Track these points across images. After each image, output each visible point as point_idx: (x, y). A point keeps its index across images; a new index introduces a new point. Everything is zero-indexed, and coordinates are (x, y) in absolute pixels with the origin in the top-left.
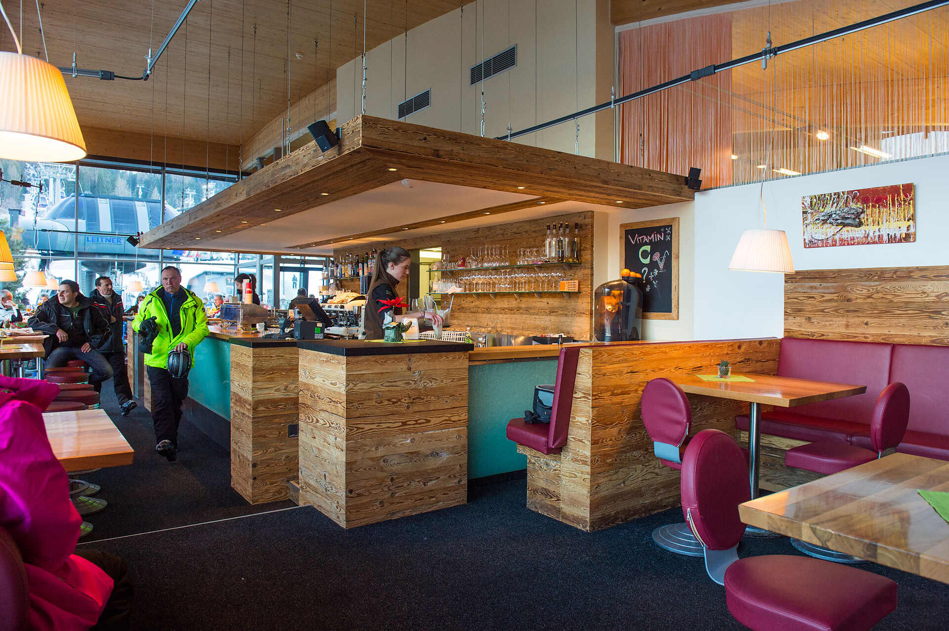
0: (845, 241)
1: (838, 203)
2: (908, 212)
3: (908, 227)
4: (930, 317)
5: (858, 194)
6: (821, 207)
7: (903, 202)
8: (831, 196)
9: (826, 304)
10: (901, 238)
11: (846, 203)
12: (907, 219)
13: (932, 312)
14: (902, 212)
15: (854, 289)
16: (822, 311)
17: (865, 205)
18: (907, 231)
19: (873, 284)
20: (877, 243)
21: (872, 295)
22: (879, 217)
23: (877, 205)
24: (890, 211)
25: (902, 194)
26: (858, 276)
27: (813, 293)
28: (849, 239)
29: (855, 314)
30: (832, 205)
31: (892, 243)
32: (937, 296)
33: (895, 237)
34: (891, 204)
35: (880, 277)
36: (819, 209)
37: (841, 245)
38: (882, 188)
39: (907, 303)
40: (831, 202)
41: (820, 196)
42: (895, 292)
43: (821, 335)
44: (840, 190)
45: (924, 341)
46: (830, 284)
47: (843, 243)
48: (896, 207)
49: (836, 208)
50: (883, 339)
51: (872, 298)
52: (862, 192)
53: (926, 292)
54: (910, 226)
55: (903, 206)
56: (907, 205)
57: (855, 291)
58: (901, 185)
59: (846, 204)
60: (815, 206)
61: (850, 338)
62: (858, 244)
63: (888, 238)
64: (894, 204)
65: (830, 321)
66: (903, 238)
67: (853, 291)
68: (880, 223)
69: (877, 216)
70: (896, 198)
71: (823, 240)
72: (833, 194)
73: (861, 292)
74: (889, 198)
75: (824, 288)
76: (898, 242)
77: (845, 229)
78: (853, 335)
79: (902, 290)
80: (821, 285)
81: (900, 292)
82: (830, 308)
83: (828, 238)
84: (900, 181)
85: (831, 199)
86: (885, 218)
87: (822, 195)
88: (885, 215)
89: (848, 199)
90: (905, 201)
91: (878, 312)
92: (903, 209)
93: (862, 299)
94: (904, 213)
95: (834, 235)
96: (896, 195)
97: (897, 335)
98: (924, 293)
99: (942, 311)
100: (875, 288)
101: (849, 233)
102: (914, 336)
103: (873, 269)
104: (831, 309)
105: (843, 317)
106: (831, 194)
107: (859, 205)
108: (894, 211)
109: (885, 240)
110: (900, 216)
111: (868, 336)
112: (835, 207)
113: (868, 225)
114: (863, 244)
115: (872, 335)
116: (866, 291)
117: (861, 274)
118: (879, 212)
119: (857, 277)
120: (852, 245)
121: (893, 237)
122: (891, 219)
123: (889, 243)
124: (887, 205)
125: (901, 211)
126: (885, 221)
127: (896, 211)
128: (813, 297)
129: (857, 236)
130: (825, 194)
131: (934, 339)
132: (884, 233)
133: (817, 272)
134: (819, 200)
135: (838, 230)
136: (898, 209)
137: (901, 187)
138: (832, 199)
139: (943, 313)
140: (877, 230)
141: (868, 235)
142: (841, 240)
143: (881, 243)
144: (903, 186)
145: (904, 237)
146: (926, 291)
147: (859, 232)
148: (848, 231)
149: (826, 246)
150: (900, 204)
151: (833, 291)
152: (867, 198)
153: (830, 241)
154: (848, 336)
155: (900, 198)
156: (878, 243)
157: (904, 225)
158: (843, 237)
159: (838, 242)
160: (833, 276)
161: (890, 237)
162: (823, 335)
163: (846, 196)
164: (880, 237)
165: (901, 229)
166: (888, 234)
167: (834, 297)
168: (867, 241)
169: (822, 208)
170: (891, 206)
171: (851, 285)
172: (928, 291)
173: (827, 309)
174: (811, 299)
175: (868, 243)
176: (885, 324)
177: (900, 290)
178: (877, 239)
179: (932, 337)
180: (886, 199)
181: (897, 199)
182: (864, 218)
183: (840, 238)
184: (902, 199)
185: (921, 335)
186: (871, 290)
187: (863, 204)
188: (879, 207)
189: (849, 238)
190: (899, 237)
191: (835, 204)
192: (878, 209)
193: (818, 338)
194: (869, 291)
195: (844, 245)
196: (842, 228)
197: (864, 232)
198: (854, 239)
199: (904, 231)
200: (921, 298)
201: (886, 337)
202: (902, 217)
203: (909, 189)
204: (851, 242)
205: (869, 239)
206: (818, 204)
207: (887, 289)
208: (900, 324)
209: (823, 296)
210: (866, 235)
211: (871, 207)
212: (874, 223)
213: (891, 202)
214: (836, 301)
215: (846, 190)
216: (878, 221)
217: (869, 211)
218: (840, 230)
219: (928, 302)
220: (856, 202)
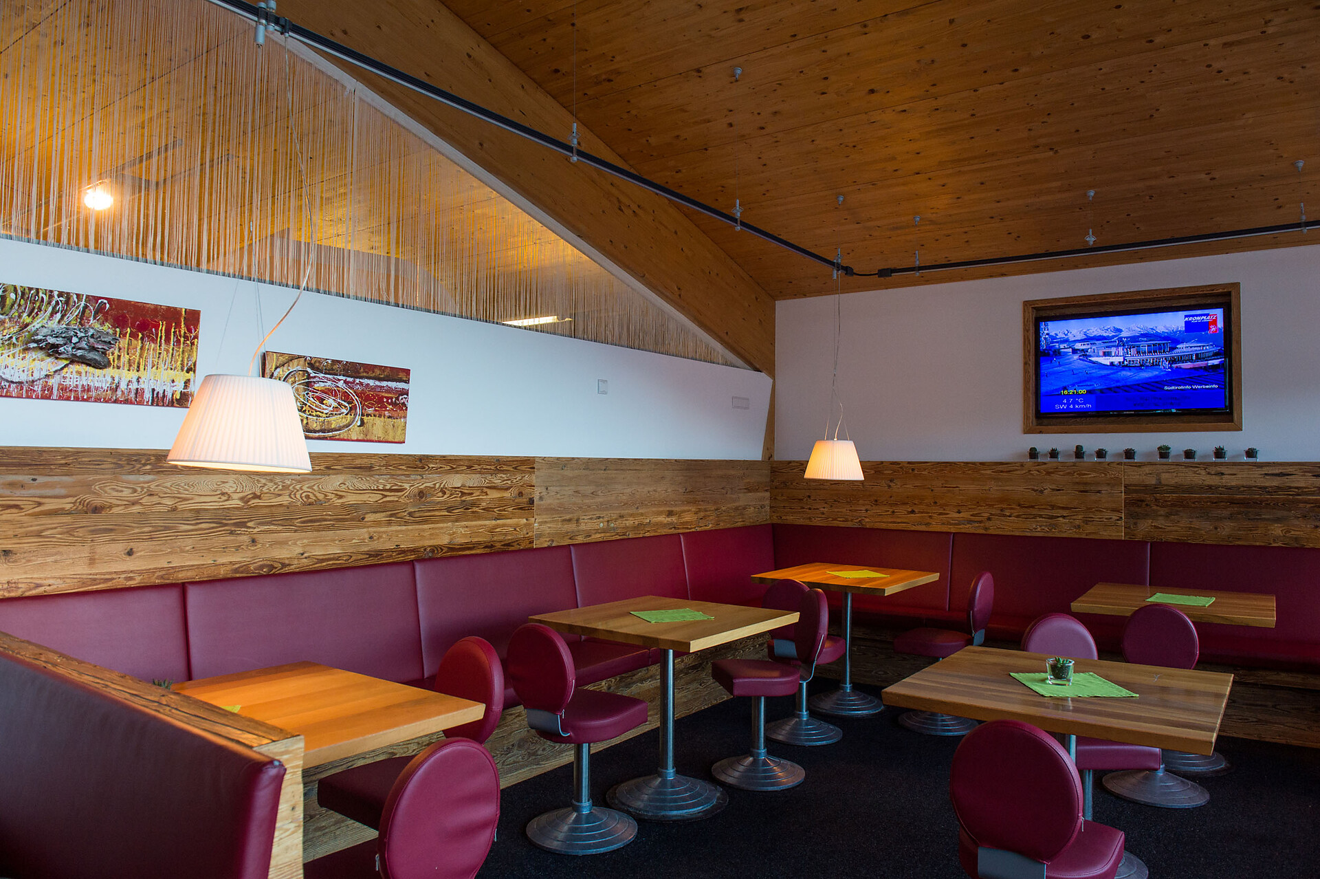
0: (71, 390)
1: (66, 315)
2: (188, 358)
3: (187, 382)
4: (232, 533)
5: (108, 306)
6: (25, 314)
7: (182, 339)
8: (51, 297)
9: (46, 521)
10: (172, 399)
11: (82, 317)
12: (186, 369)
13: (236, 525)
14: (179, 355)
15: (107, 489)
16: (38, 534)
17: (118, 330)
18: (184, 389)
19: (142, 479)
20: (131, 403)
21: (141, 499)
22: (141, 356)
23: (140, 335)
24: (160, 349)
25: (183, 326)
26: (114, 463)
27: (18, 496)
28: (80, 389)
29: (107, 537)
30: (52, 315)
31: (157, 405)
32: (241, 499)
33: (164, 396)
34: (163, 338)
35: (154, 466)
36: (20, 316)
37: (60, 398)
38: (152, 307)
39: (198, 511)
40: (50, 309)
41: (27, 290)
42: (179, 493)
43: (32, 585)
44: (73, 289)
45: (222, 572)
46: (56, 479)
47: (66, 394)
48: (172, 346)
49: (59, 322)
50: (162, 577)
51: (141, 504)
52: (117, 304)
53: (227, 493)
54: (189, 380)
55: (182, 346)
56: (188, 345)
57: (109, 491)
58: (184, 310)
59: (81, 319)
60: (11, 308)
61: (99, 584)
62: (97, 400)
63: (153, 397)
64: (168, 340)
65: (56, 554)
66: (177, 399)
67: (106, 492)
68: (142, 367)
69: (138, 354)
70: (173, 330)
71: (22, 383)
72: (56, 294)
73: (120, 494)
74: (162, 327)
75: (45, 485)
76: (168, 406)
77: (75, 368)
78: (103, 577)
79: (191, 490)
80: (34, 480)
81: (187, 492)
82: (55, 528)
83: (33, 381)
84: (183, 303)
85: (49, 303)
86: (150, 360)
87: (30, 289)
88: (151, 356)
89: (87, 311)
90: (186, 338)
91: (151, 529)
92: (181, 350)
93: (123, 507)
94: (183, 358)
95: (47, 376)
96: (174, 324)
97: (182, 567)
98: (223, 494)
99: (248, 522)
100: (146, 485)
101: (78, 376)
102: (209, 566)
103: (143, 452)
104: (59, 529)
105: (83, 542)
106: (51, 291)
107: (107, 327)
108: (168, 351)
109: (146, 400)
110: (176, 362)
111: (132, 575)
112: (57, 320)
113: (118, 368)
114: (106, 401)
115: (140, 573)
116: (130, 491)
117: (120, 460)
118: (141, 349)
119: (112, 466)
120: (84, 400)
121: (161, 395)
122: (161, 365)
123: (152, 405)
124: (157, 337)
125: (177, 354)
126: (150, 366)
127: (171, 351)
128: (17, 507)
129: (97, 385)
130: (37, 290)
131: (237, 566)
132: (146, 386)
133: (25, 451)
134: (22, 297)
135: (59, 368)
136: (173, 349)
137: (183, 313)
138: (54, 303)
139: (249, 524)
140: (134, 380)
141: (117, 387)
142: (63, 388)
143: (140, 403)
144: (185, 312)
145: (178, 397)
146: (226, 490)
147: (101, 378)
148: (79, 373)
149: (28, 397)
150: (178, 341)
151: (63, 492)
152: (124, 317)
153: (38, 388)
154: (95, 580)
155: (180, 331)
156: (134, 404)
157: (181, 377)
158: (67, 383)
159: (55, 392)
160: (63, 462)
161: (155, 395)
162: (38, 586)
163: (83, 303)
164: (139, 393)
165: (175, 384)
166: (153, 390)
167: (66, 504)
168: (113, 396)
169: (29, 316)
170: (163, 341)
171: (100, 480)
172: (230, 491)
173: (48, 529)
174: (8, 511)
175: (116, 401)
176: (162, 551)
177: (187, 490)
178: (132, 395)
179: (234, 564)
180: (157, 327)
181: (175, 332)
182: (113, 354)
183: (60, 384)
184: (182, 333)
185: (218, 563)
186: (139, 489)
187: (114, 327)
188: (142, 339)
189: (80, 387)
190: (171, 396)
191: (59, 316)
192: (140, 341)
193: (27, 594)
194: (135, 491)
195: (68, 399)
196: (66, 366)
197: (110, 380)
198: (89, 390)
199: (179, 387)
200: (219, 502)
201: (164, 573)
202: (179, 363)
203: (193, 318)
204: (83, 395)
205: (119, 393)
206: (19, 305)
207: (166, 487)
208: (187, 548)
209: (40, 504)
210: (114, 386)
211: (128, 335)
212: (130, 366)
213: (163, 334)
214: (69, 513)
215: (86, 292)
216: (139, 363)
217: (124, 342)
218: (62, 369)
219: (228, 509)
220: (101, 321)
